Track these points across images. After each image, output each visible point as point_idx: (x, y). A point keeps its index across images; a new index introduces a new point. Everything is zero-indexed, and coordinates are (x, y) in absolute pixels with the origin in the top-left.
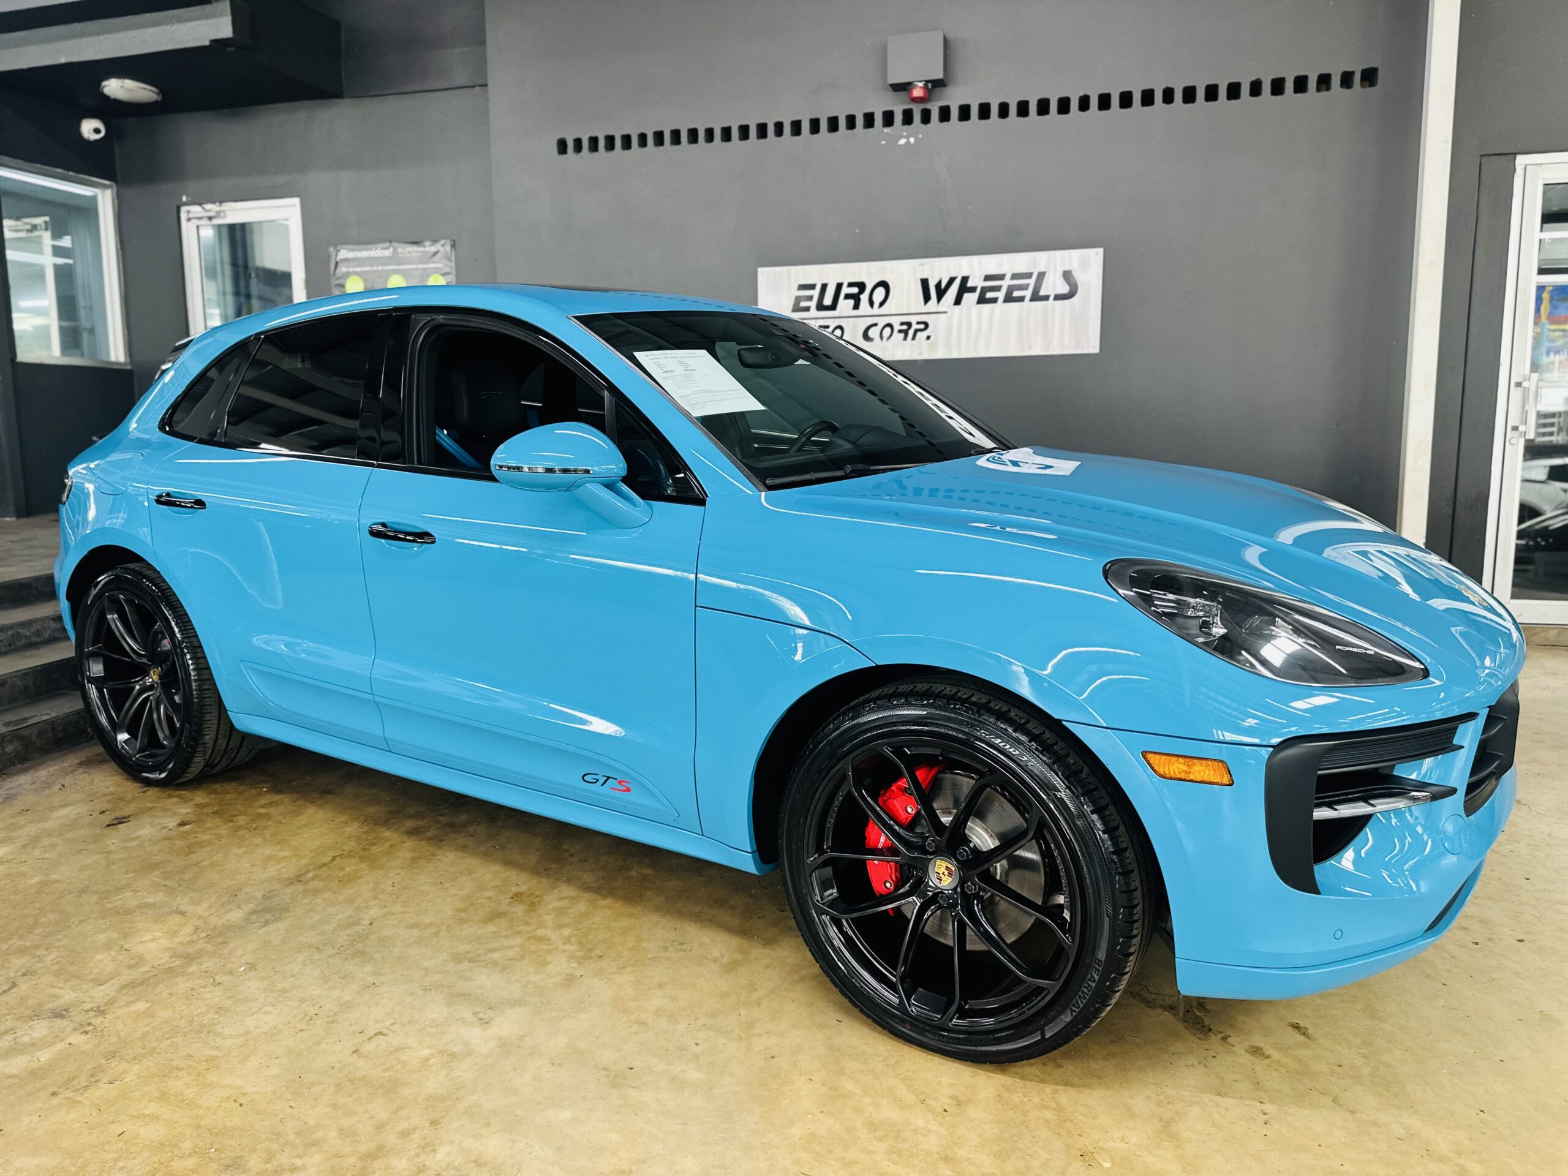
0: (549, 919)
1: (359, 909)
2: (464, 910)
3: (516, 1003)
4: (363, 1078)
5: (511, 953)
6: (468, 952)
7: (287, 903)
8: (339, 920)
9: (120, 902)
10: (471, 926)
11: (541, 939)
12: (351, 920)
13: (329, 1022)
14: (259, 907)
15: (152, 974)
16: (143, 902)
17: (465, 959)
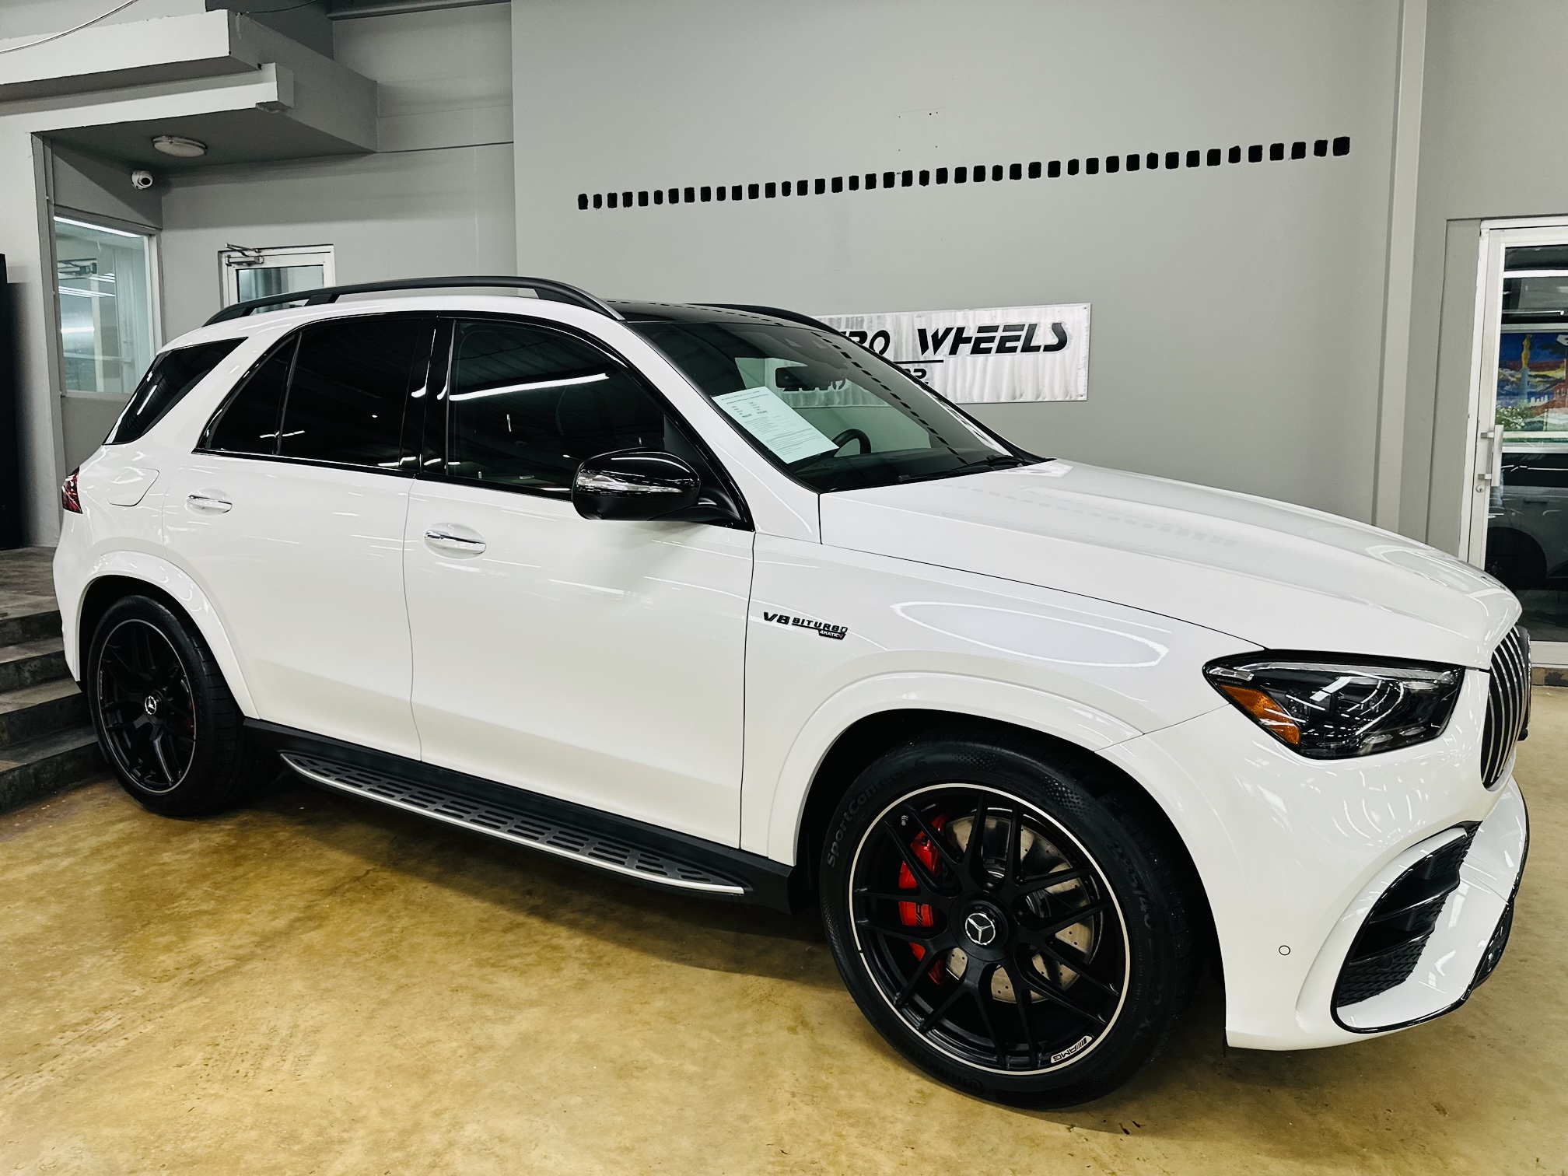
1: (391, 917)
2: (487, 921)
3: (532, 1003)
4: (400, 1065)
5: (529, 960)
6: (490, 958)
7: (327, 912)
8: (375, 928)
9: (177, 910)
10: (492, 935)
11: (556, 948)
12: (384, 928)
13: (369, 1018)
14: (302, 915)
15: (209, 974)
16: (197, 909)
17: (488, 963)
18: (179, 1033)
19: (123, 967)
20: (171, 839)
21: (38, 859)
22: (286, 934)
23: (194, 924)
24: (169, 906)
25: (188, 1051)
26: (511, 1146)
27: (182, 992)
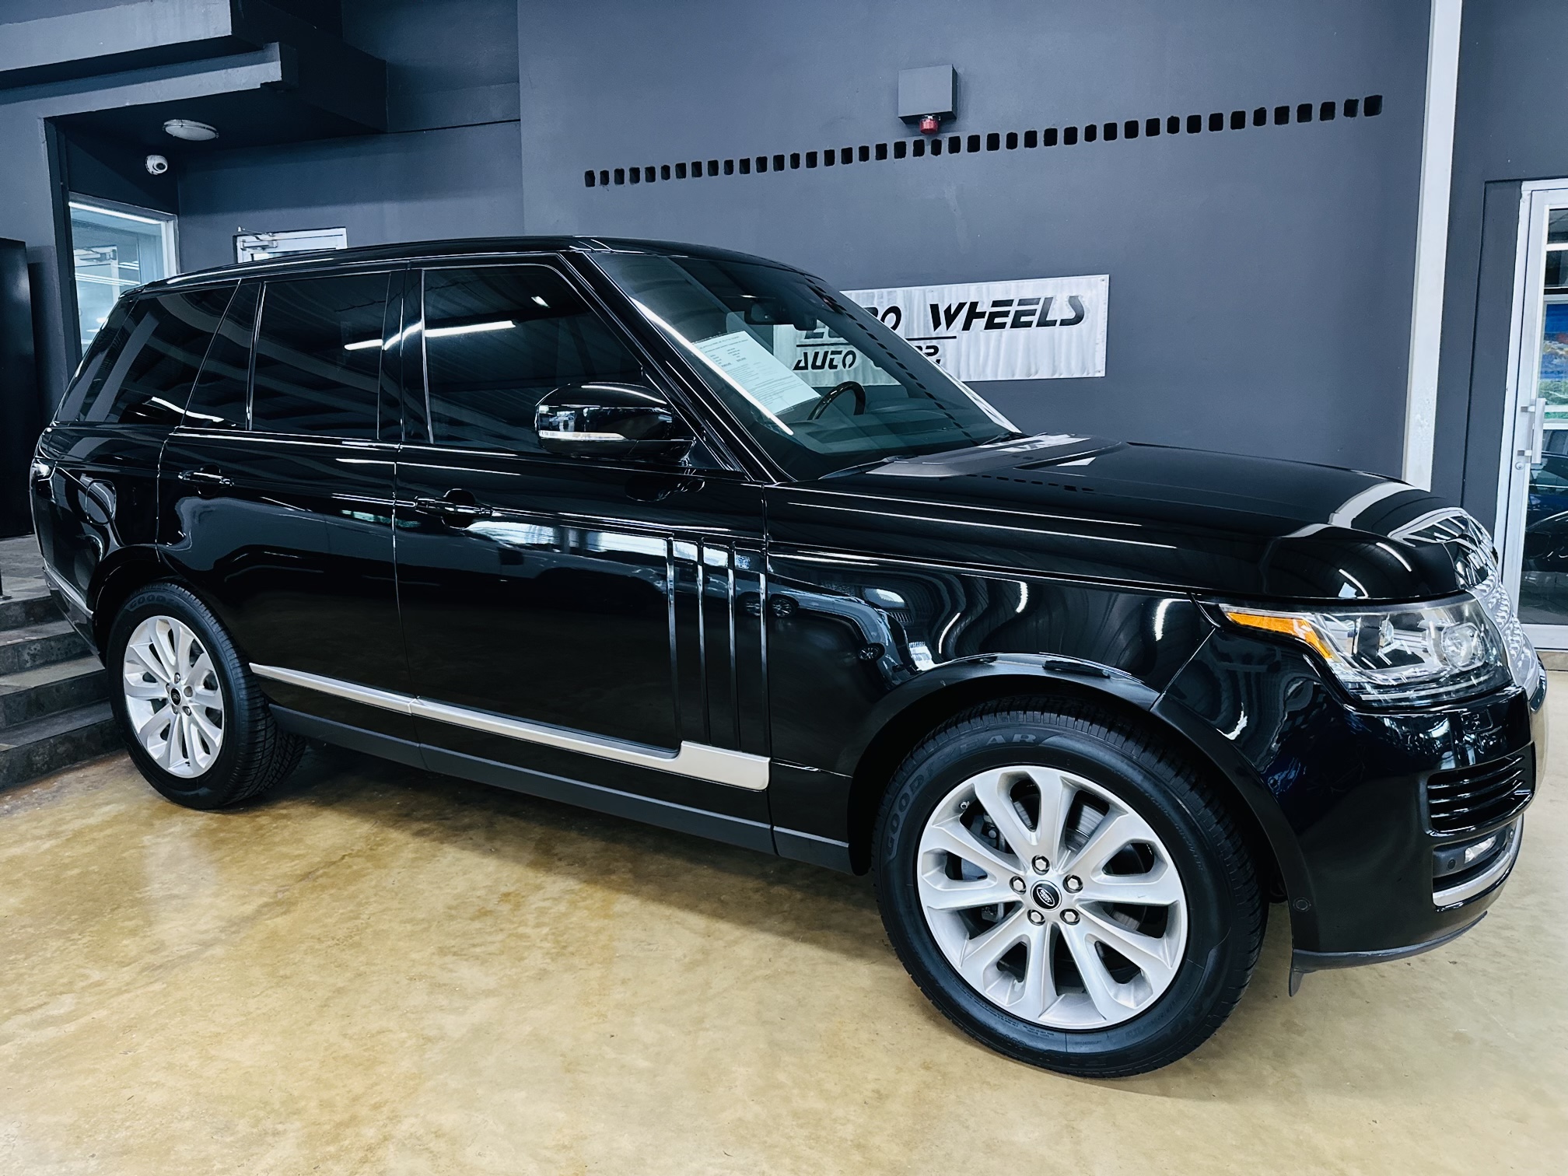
0: (531, 919)
1: (360, 904)
2: (455, 908)
3: (488, 993)
4: (346, 1056)
5: (492, 948)
6: (453, 946)
7: (296, 897)
8: (342, 914)
9: (148, 893)
10: (459, 923)
12: (351, 914)
13: (322, 1007)
14: (271, 900)
15: (170, 959)
16: (169, 893)
17: (450, 952)
18: (133, 1019)
19: (86, 950)
20: (154, 822)
21: (20, 842)
22: (253, 919)
23: (163, 908)
24: (141, 890)
25: (136, 1037)
26: (446, 1142)
27: (140, 977)
